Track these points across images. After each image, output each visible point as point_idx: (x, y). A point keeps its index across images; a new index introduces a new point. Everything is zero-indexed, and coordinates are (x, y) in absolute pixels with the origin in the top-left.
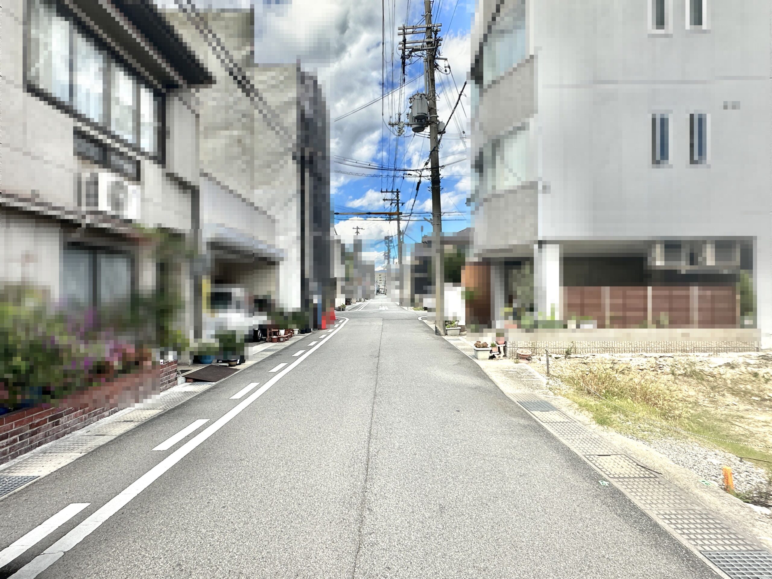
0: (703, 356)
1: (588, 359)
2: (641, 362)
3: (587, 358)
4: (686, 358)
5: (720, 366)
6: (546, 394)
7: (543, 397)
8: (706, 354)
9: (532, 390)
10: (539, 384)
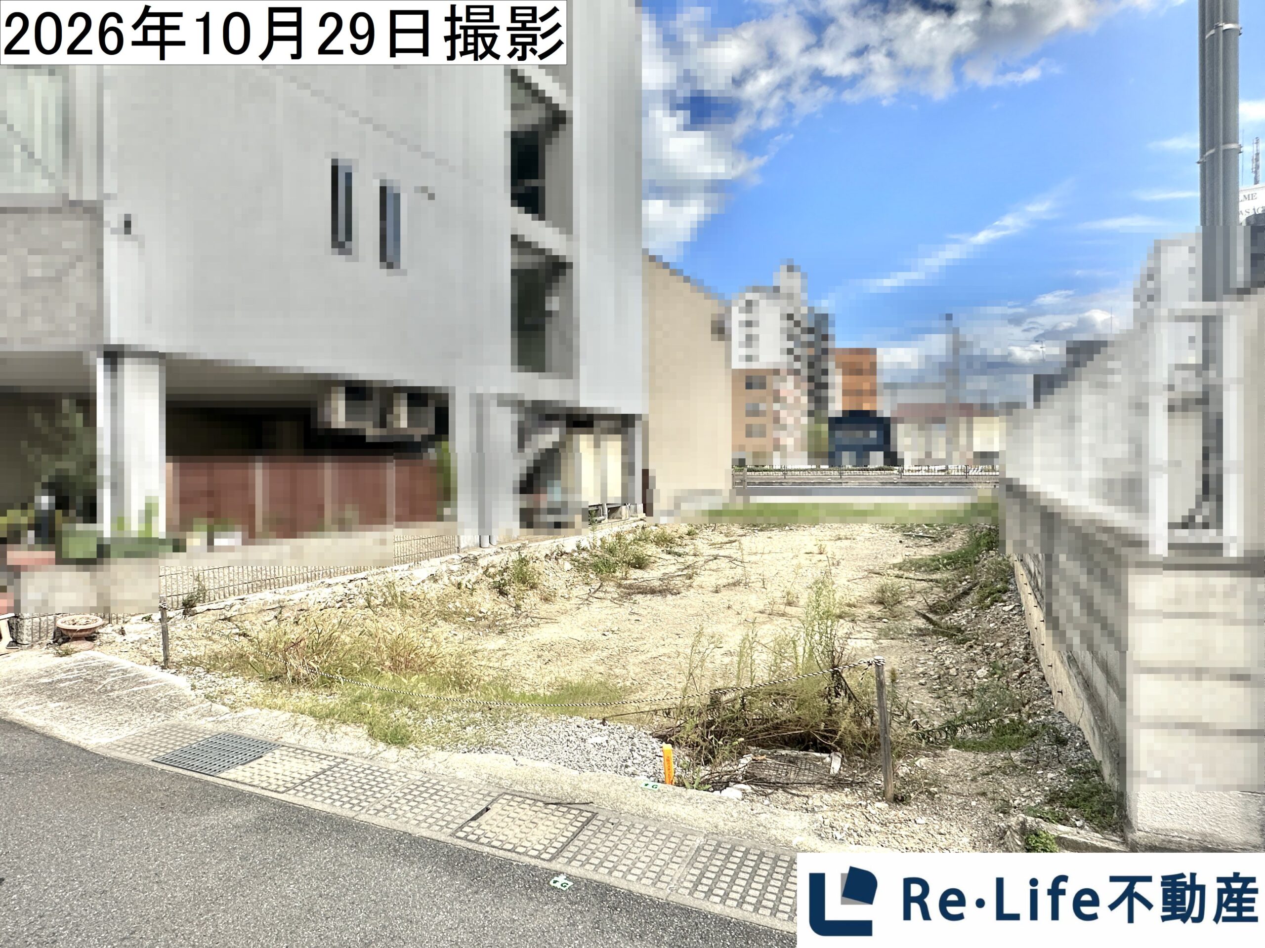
0: (402, 569)
1: (234, 608)
2: (323, 595)
3: (231, 606)
4: (382, 577)
5: (423, 582)
6: (210, 713)
7: (207, 725)
8: (406, 566)
9: (162, 715)
10: (171, 692)
